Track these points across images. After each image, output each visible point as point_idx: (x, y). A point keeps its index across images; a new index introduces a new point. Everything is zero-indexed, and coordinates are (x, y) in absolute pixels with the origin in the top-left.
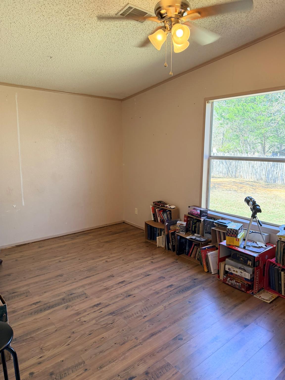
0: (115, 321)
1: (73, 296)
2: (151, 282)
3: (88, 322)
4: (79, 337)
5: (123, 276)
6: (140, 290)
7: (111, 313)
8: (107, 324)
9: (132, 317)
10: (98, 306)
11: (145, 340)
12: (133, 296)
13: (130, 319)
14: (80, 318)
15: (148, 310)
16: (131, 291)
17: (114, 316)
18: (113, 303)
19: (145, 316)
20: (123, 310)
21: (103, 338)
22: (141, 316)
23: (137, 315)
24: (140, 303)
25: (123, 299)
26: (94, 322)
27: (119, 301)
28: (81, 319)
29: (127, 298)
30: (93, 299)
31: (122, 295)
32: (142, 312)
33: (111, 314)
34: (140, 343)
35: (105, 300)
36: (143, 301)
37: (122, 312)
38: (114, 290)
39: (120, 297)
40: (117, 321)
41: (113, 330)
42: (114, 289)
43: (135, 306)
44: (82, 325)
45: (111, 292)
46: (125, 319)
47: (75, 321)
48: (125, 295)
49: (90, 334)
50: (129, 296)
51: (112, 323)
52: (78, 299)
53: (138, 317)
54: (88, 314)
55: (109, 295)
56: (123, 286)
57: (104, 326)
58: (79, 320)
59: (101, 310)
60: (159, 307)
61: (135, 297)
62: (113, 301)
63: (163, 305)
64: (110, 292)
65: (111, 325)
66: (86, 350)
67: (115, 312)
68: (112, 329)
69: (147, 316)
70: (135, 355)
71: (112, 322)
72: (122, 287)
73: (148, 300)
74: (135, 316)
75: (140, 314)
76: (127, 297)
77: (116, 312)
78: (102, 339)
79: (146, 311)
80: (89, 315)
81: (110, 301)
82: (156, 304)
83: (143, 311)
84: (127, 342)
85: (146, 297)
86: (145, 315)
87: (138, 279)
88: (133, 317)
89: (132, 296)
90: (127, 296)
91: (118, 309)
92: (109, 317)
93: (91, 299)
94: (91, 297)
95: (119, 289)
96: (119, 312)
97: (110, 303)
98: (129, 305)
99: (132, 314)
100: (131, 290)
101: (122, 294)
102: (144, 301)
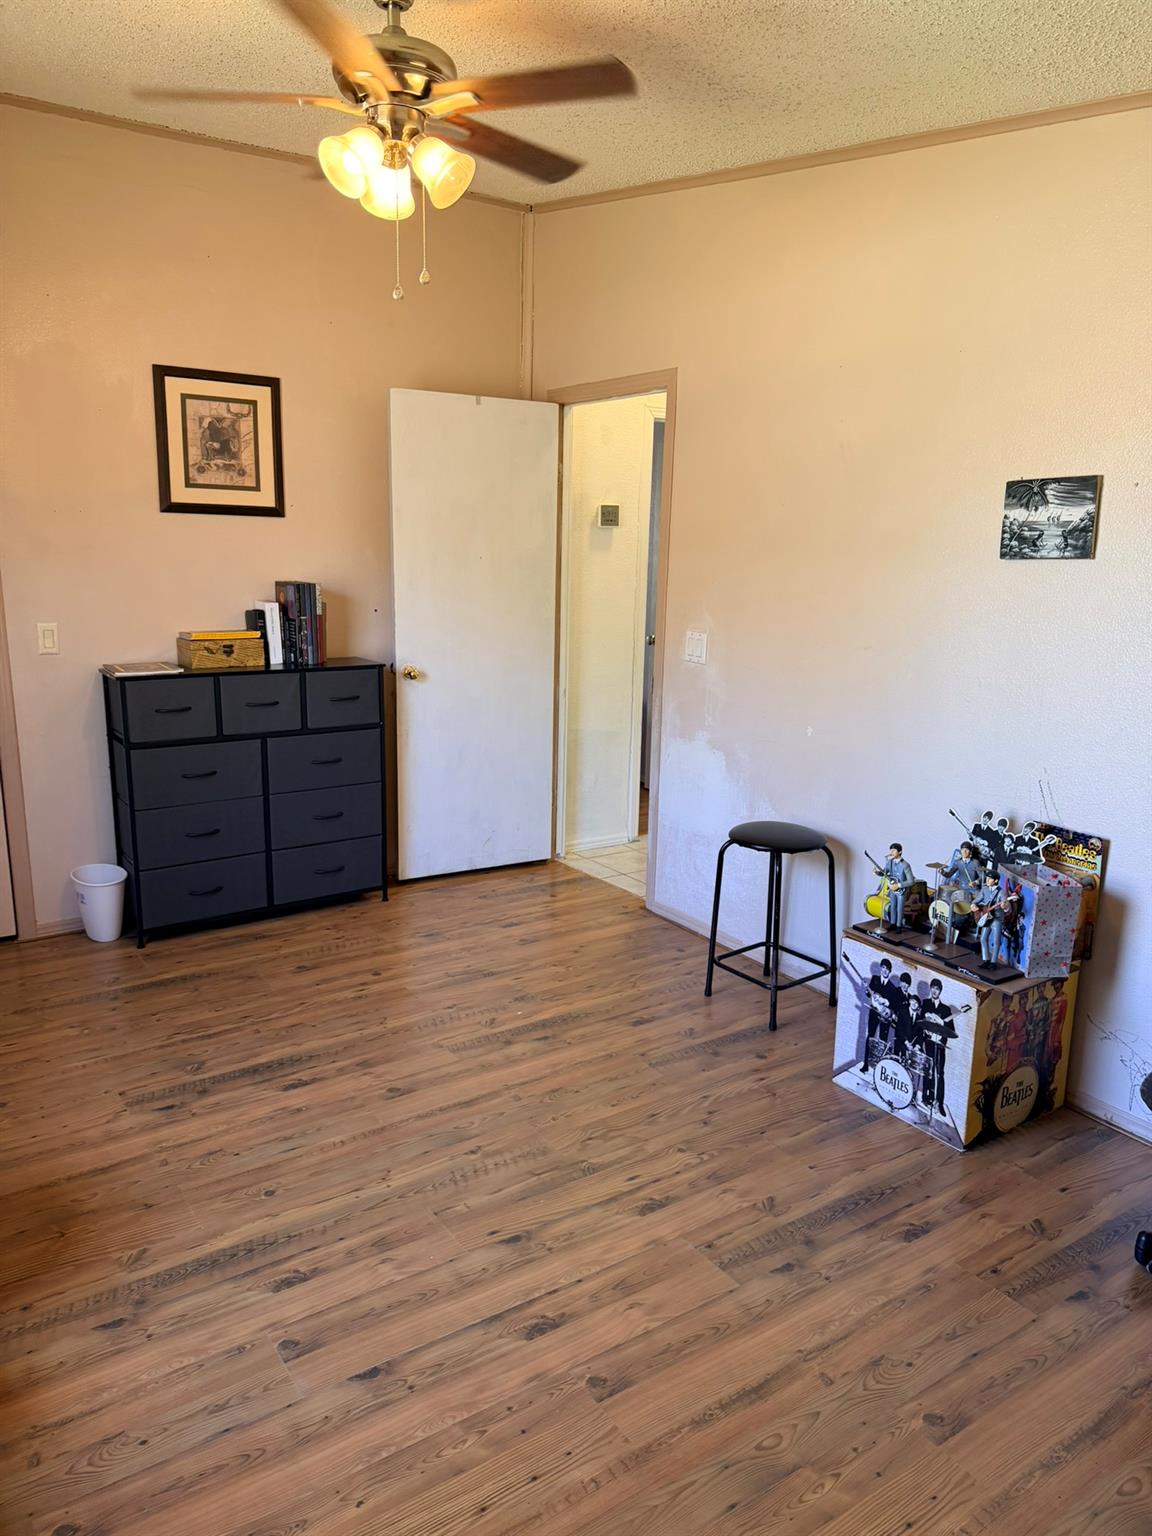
0: (578, 1146)
1: (778, 1260)
2: (382, 1314)
3: (671, 1147)
4: (685, 1112)
5: (532, 1379)
6: (459, 1265)
7: (595, 1170)
8: (604, 1137)
9: (520, 1153)
10: (649, 1202)
11: (495, 1094)
12: (497, 1238)
13: (526, 1149)
14: (702, 1162)
15: (453, 1172)
16: (501, 1266)
17: (583, 1162)
18: (587, 1208)
19: (473, 1152)
20: (548, 1179)
21: (613, 1106)
22: (488, 1155)
23: (498, 1159)
24: (475, 1201)
25: (546, 1224)
26: (651, 1148)
27: (565, 1217)
28: (698, 1161)
29: (528, 1228)
30: (677, 1234)
31: (548, 1243)
32: (477, 1167)
33: (593, 1169)
34: (508, 1088)
35: (623, 1227)
36: (461, 1208)
37: (556, 1174)
38: (586, 1273)
39: (557, 1239)
40: (573, 1144)
41: (586, 1122)
42: (584, 1287)
43: (500, 1190)
44: (687, 1142)
45: (598, 1269)
46: (545, 1148)
47: (716, 1153)
48: (532, 1244)
49: (654, 1115)
50: (516, 1239)
51: (590, 1139)
52: (746, 1238)
53: (499, 1152)
54: (677, 1173)
55: (607, 1252)
56: (537, 1295)
57: (612, 1134)
58: (705, 1157)
59: (635, 1184)
60: (405, 1181)
61: (493, 1233)
62: (586, 1219)
63: (389, 1186)
64: (605, 1266)
65: (592, 1134)
66: (654, 1084)
67: (581, 1174)
68: (588, 1125)
69: (466, 1154)
70: (524, 1069)
71: (590, 1141)
72: (543, 1292)
73: (436, 1214)
74: (508, 1156)
75: (490, 1162)
76: (527, 1232)
77: (575, 1175)
78: (615, 1102)
79: (462, 1169)
80: (677, 1170)
81: (603, 1220)
82: (411, 1194)
83: (475, 1172)
84: (547, 1093)
85: (444, 1227)
86: (473, 1157)
87: (444, 1339)
88: (518, 1152)
89: (501, 1238)
90: (524, 1240)
91: (569, 1185)
92: (599, 1160)
93: (684, 1236)
94: (690, 1246)
95: (563, 1282)
96: (564, 1172)
97: (601, 1210)
98: (524, 1198)
99: (516, 1162)
100: (503, 1270)
101: (549, 1249)
102: (458, 1208)
